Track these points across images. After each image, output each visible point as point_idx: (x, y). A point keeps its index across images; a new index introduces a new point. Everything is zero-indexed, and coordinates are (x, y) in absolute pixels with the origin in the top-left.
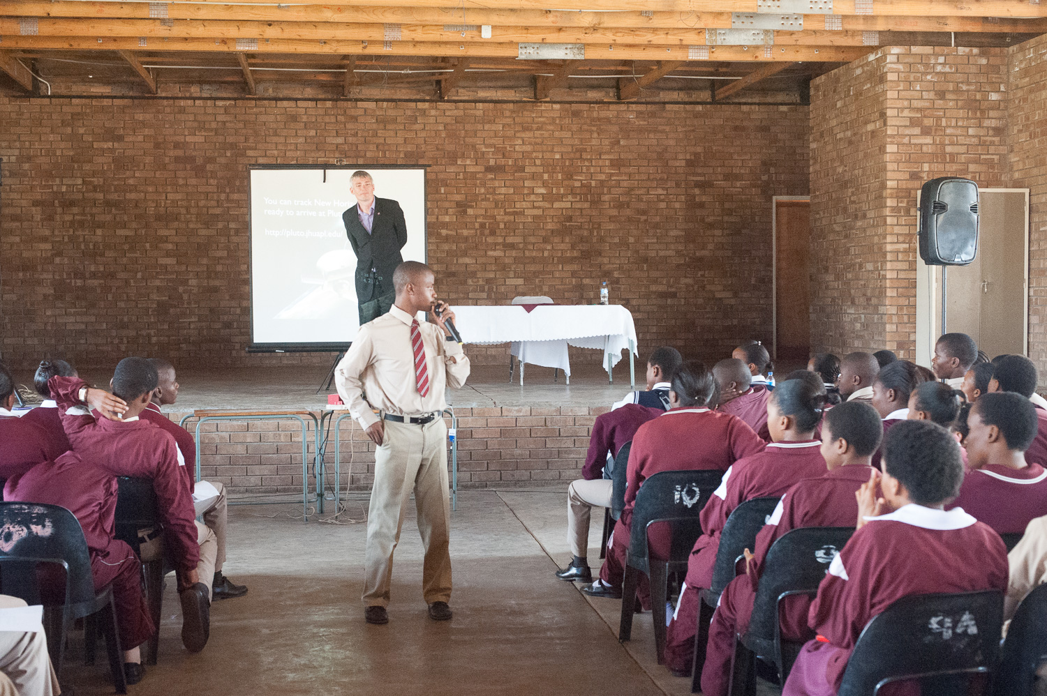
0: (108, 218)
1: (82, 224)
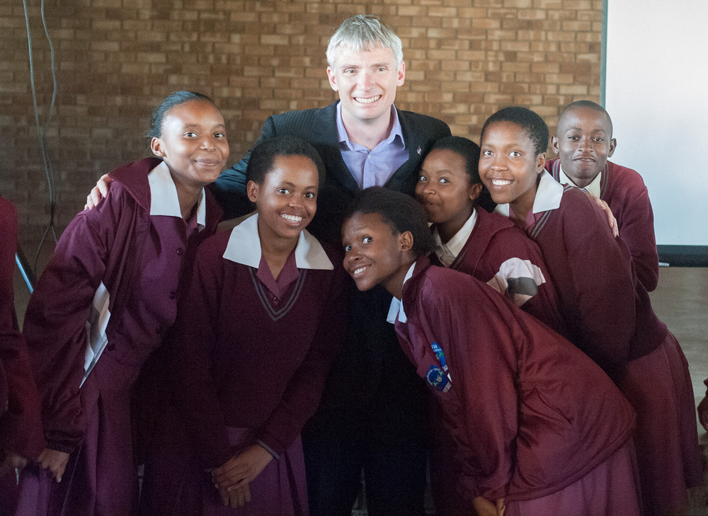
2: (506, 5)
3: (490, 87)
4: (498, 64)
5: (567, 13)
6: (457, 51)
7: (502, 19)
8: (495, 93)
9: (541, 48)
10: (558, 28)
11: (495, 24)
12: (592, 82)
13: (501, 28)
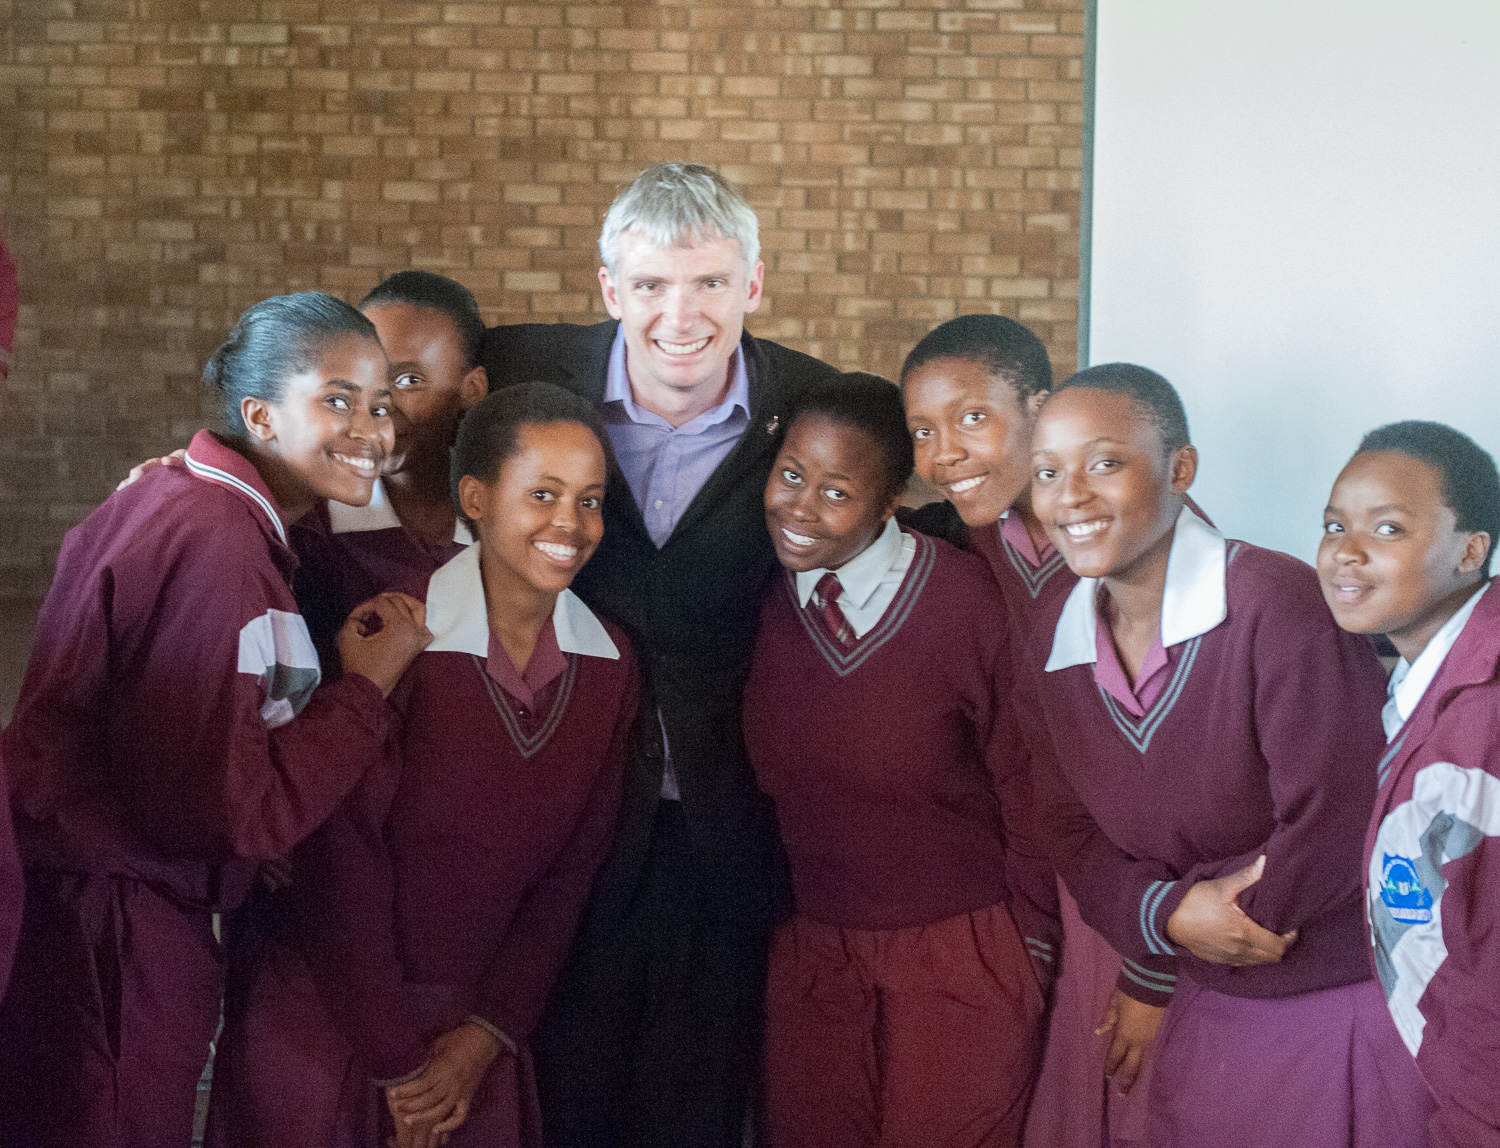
0: (359, 147)
1: (283, 165)
2: (880, 116)
3: (847, 284)
4: (865, 235)
5: (1006, 131)
6: (779, 211)
7: (872, 145)
8: (860, 297)
9: (952, 204)
10: (988, 162)
11: (858, 155)
12: (1058, 272)
13: (871, 162)
